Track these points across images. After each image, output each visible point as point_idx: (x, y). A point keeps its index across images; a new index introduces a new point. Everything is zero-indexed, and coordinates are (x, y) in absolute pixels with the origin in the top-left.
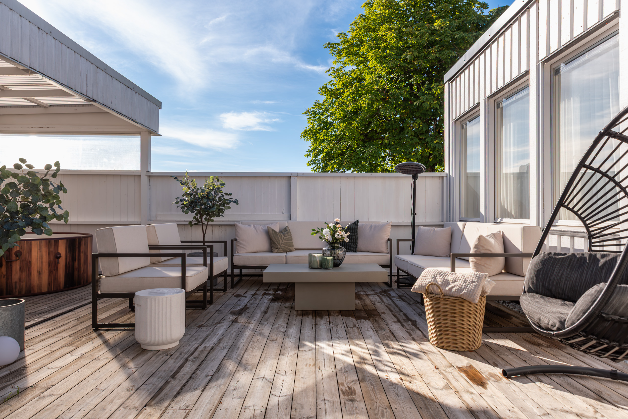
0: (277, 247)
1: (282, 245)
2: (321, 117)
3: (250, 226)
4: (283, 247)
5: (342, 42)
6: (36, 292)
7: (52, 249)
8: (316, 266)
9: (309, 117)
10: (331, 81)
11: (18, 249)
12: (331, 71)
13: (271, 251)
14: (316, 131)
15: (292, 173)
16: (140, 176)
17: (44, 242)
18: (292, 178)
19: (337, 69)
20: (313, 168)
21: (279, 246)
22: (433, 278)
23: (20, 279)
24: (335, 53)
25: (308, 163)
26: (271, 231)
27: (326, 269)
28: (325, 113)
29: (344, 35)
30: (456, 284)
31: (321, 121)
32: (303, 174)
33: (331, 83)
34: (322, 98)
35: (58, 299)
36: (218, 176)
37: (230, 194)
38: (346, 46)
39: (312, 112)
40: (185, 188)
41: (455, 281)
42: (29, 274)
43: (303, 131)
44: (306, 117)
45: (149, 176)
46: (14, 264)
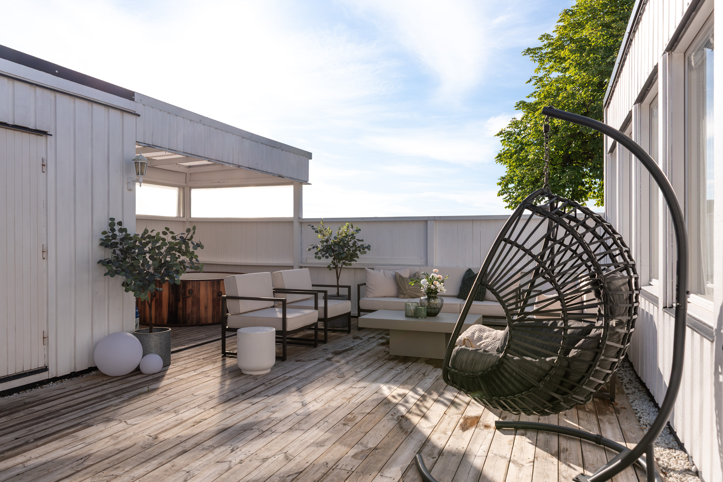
0: (403, 293)
1: (408, 291)
2: (518, 137)
3: (379, 271)
4: (409, 292)
5: (545, 45)
6: (203, 323)
7: (215, 288)
8: (410, 314)
9: (503, 138)
10: (535, 93)
11: (190, 288)
12: (534, 81)
13: (397, 297)
14: (511, 154)
15: (428, 217)
16: (293, 222)
17: (209, 282)
18: (428, 222)
19: (540, 78)
20: (505, 198)
21: (405, 292)
22: (473, 333)
23: (192, 312)
24: (537, 59)
25: (499, 192)
26: (398, 276)
27: (417, 318)
28: (522, 132)
29: (547, 37)
30: (487, 340)
31: (518, 142)
32: (440, 217)
33: (535, 95)
34: (519, 115)
35: (216, 330)
36: (352, 222)
37: (362, 241)
38: (549, 50)
39: (505, 133)
40: (319, 236)
41: (487, 338)
42: (199, 309)
43: (497, 155)
44: (499, 138)
45: (301, 223)
46: (188, 299)
